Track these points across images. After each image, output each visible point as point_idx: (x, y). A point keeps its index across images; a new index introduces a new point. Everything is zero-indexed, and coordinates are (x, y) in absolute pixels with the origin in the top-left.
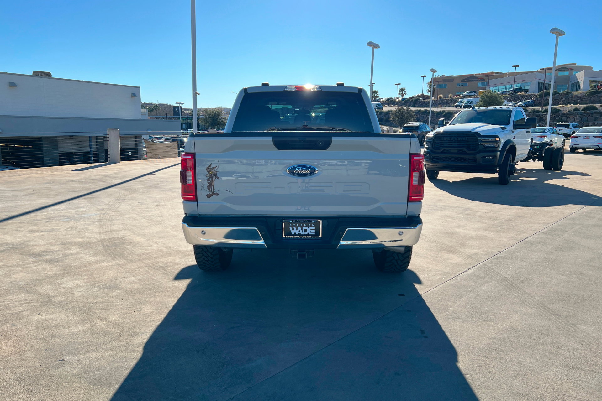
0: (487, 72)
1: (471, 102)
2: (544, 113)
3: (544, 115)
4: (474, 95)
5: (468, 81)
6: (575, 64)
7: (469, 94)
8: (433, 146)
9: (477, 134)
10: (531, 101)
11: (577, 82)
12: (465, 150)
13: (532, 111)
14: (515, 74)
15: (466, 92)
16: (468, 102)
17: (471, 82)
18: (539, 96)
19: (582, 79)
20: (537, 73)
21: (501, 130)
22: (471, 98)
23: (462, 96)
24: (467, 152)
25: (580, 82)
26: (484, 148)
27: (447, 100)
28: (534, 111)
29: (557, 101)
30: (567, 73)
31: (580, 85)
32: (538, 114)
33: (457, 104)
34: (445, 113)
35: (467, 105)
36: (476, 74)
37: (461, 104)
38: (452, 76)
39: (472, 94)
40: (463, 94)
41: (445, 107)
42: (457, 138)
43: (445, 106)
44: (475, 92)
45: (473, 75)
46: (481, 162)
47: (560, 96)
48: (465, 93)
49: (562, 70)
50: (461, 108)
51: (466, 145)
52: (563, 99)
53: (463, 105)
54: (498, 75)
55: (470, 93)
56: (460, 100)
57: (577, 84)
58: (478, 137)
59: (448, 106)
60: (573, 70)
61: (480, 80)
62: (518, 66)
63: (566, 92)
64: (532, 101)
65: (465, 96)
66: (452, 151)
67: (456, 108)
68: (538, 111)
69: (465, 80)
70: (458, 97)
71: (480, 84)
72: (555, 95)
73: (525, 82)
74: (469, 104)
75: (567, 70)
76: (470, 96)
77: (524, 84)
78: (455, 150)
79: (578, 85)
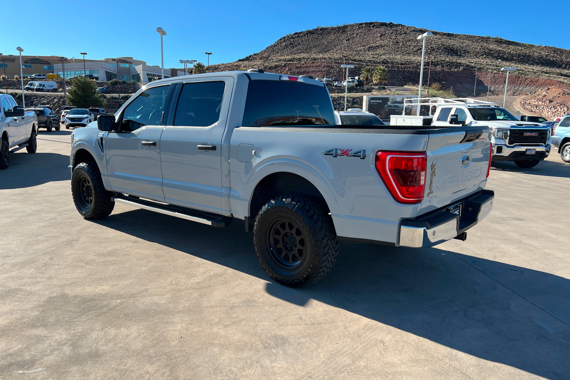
0: (51, 56)
1: (44, 86)
2: (122, 100)
3: (122, 101)
4: (43, 78)
5: (32, 63)
6: (132, 58)
7: (38, 77)
10: (104, 89)
11: (137, 74)
13: (111, 98)
14: (84, 61)
15: (34, 74)
16: (40, 85)
17: (35, 64)
18: (110, 84)
19: (141, 72)
20: (103, 62)
22: (41, 81)
23: (30, 78)
25: (140, 74)
27: (13, 81)
28: (113, 98)
29: (127, 89)
30: (127, 65)
31: (140, 77)
32: (117, 100)
33: (27, 86)
34: (18, 96)
35: (39, 89)
36: (39, 57)
37: (32, 87)
38: (12, 56)
39: (41, 77)
40: (31, 77)
41: (13, 89)
43: (12, 87)
44: (44, 75)
45: (36, 57)
47: (129, 85)
48: (33, 76)
49: (123, 62)
50: (32, 91)
52: (132, 88)
53: (35, 88)
54: (63, 60)
55: (38, 75)
56: (29, 82)
57: (137, 76)
59: (16, 88)
60: (131, 63)
61: (45, 63)
62: (86, 54)
63: (133, 82)
64: (106, 89)
65: (34, 79)
67: (27, 90)
68: (116, 98)
69: (29, 62)
70: (26, 79)
71: (46, 67)
72: (124, 84)
73: (93, 69)
74: (41, 88)
75: (127, 63)
76: (40, 79)
77: (92, 72)
79: (139, 77)
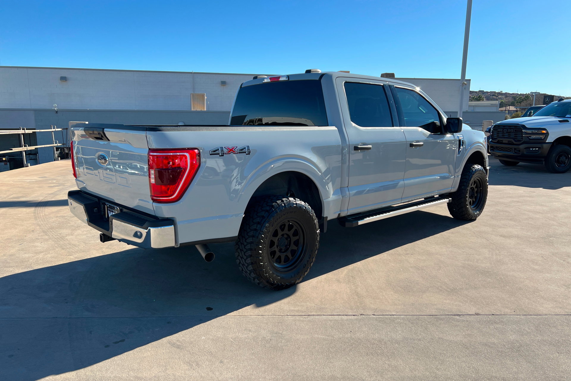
8: (493, 137)
9: (524, 127)
12: (513, 141)
21: (559, 123)
24: (515, 143)
26: (528, 139)
42: (508, 130)
46: (525, 153)
51: (515, 136)
58: (523, 129)
66: (504, 142)
78: (505, 141)
